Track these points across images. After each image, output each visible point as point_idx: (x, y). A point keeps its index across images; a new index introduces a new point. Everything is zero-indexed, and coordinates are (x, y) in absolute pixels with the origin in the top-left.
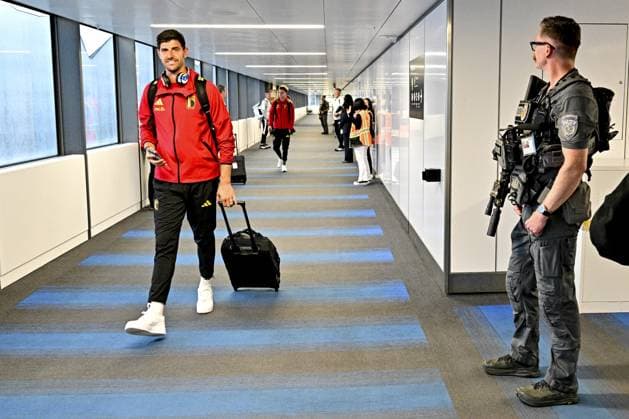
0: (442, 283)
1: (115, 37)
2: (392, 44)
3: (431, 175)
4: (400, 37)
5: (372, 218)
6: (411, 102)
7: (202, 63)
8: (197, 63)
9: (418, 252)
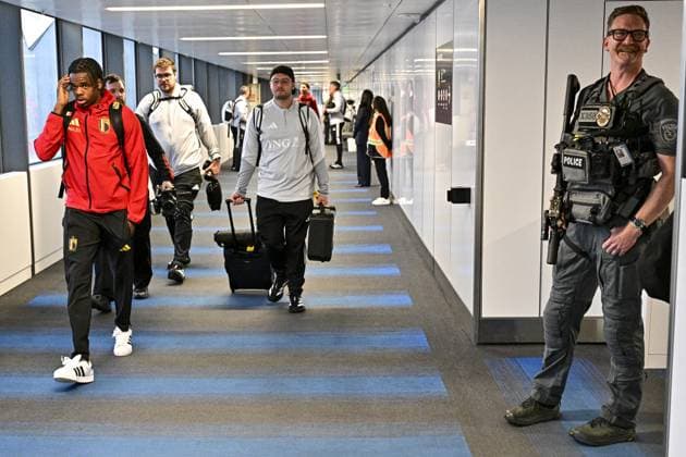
0: (471, 330)
1: (58, 21)
2: (414, 25)
3: (458, 195)
4: (424, 16)
5: (386, 255)
6: (437, 101)
7: (161, 50)
8: (156, 51)
9: (444, 296)
